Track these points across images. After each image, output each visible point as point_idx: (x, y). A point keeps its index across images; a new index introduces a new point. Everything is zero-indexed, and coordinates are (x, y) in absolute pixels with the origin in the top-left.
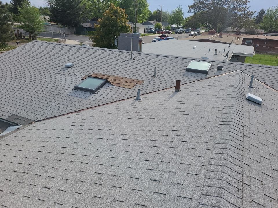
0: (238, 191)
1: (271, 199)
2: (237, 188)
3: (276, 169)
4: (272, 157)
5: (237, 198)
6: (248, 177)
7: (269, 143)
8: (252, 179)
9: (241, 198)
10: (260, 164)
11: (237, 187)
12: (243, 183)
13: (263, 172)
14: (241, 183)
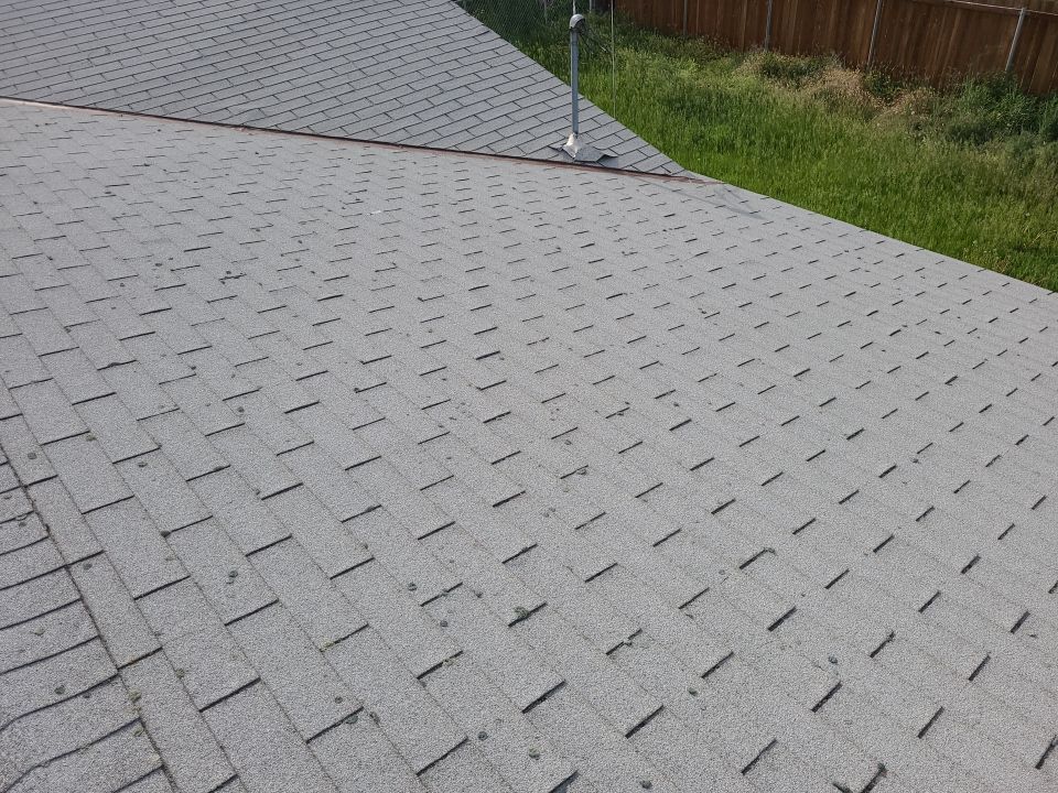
0: (23, 525)
1: (139, 460)
2: (14, 519)
3: (111, 362)
4: (81, 334)
5: (29, 550)
6: (32, 456)
7: (46, 295)
8: (49, 449)
9: (42, 540)
10: (51, 383)
11: (12, 517)
12: (26, 487)
13: (74, 401)
14: (20, 492)
